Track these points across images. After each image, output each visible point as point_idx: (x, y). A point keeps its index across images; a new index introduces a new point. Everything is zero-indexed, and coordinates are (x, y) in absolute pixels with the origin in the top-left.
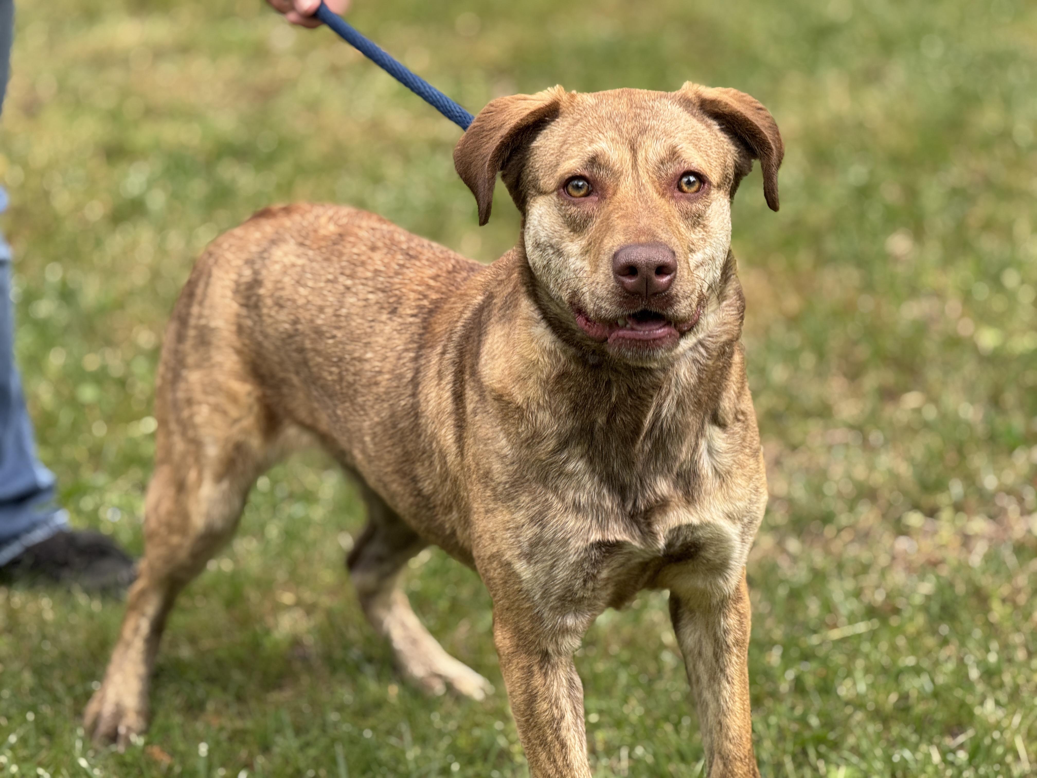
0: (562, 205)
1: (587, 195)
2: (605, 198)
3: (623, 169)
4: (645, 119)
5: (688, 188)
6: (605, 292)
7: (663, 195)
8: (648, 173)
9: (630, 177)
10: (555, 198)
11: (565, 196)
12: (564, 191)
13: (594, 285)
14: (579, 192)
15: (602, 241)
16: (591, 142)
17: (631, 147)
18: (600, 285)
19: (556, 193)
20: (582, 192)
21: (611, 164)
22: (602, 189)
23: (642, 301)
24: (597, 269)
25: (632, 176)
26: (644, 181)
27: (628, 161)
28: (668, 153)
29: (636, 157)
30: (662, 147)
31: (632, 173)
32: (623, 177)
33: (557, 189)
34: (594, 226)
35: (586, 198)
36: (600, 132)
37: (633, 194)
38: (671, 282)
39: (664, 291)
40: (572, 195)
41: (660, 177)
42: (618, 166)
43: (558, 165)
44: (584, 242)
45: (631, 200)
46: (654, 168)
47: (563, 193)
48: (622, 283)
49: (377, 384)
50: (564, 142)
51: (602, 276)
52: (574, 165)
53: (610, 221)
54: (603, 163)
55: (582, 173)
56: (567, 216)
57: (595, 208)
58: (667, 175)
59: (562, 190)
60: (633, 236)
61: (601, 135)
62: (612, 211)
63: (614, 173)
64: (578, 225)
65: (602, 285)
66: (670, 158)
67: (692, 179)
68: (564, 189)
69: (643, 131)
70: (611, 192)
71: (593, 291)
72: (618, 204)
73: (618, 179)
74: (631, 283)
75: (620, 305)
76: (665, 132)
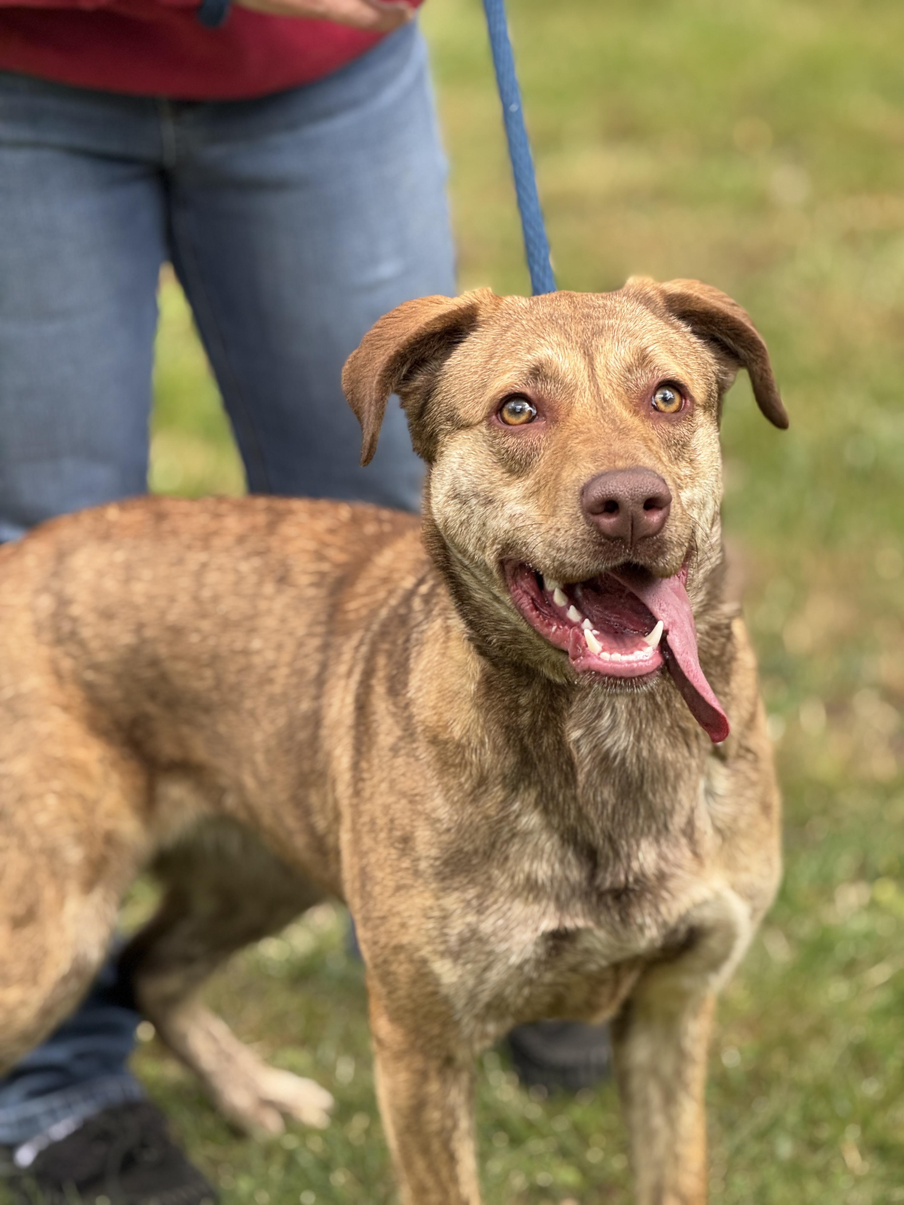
0: (495, 437)
1: (531, 420)
2: (556, 421)
3: (577, 381)
4: (599, 318)
5: (665, 406)
6: (571, 541)
7: (636, 413)
8: (611, 385)
9: (587, 392)
10: (484, 430)
11: (499, 424)
12: (498, 418)
13: (552, 532)
14: (519, 418)
15: (558, 476)
16: (529, 349)
17: (585, 352)
18: (562, 531)
19: (485, 423)
20: (523, 418)
21: (561, 374)
22: (551, 409)
23: (625, 549)
24: (555, 511)
25: (589, 390)
26: (606, 397)
27: (582, 370)
28: (636, 357)
29: (592, 365)
30: (628, 351)
31: (590, 387)
32: (579, 391)
33: (488, 417)
34: (542, 460)
35: (529, 425)
36: (539, 336)
37: (594, 413)
38: (664, 520)
39: (655, 534)
40: (510, 422)
41: (628, 390)
42: (569, 377)
43: (485, 386)
44: (529, 482)
45: (592, 421)
46: (620, 379)
47: (496, 421)
48: (597, 526)
49: (271, 681)
50: (491, 357)
51: (565, 519)
52: (510, 380)
53: (568, 448)
54: (550, 375)
55: (523, 390)
56: (503, 451)
57: (542, 436)
58: (637, 386)
59: (494, 417)
60: (606, 462)
61: (542, 341)
62: (568, 437)
63: (566, 387)
64: (519, 463)
65: (566, 531)
66: (639, 364)
67: (669, 394)
68: (496, 414)
69: (598, 332)
70: (563, 412)
71: (550, 542)
72: (574, 427)
73: (571, 395)
74: (610, 524)
75: (595, 555)
76: (628, 331)
